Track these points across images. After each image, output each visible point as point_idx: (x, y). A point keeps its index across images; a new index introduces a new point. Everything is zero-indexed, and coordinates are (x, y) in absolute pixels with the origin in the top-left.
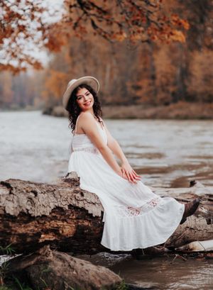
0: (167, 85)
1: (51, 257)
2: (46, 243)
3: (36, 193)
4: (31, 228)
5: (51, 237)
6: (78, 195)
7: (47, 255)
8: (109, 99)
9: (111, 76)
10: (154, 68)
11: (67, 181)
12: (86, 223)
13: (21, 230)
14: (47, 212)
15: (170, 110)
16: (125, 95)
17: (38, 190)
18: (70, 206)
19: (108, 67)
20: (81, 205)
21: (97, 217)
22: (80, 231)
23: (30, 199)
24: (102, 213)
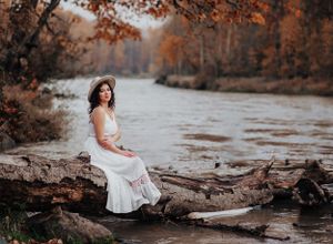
0: (292, 56)
1: (61, 215)
2: (58, 204)
3: (49, 166)
4: (45, 192)
5: (62, 200)
6: (87, 170)
7: (58, 213)
8: (228, 69)
9: (232, 43)
10: (278, 36)
11: (79, 158)
12: (92, 191)
13: (36, 193)
14: (58, 180)
15: (294, 84)
16: (246, 65)
17: (52, 165)
18: (77, 177)
19: (230, 32)
20: (87, 177)
21: (101, 187)
22: (86, 197)
23: (44, 170)
24: (106, 184)
